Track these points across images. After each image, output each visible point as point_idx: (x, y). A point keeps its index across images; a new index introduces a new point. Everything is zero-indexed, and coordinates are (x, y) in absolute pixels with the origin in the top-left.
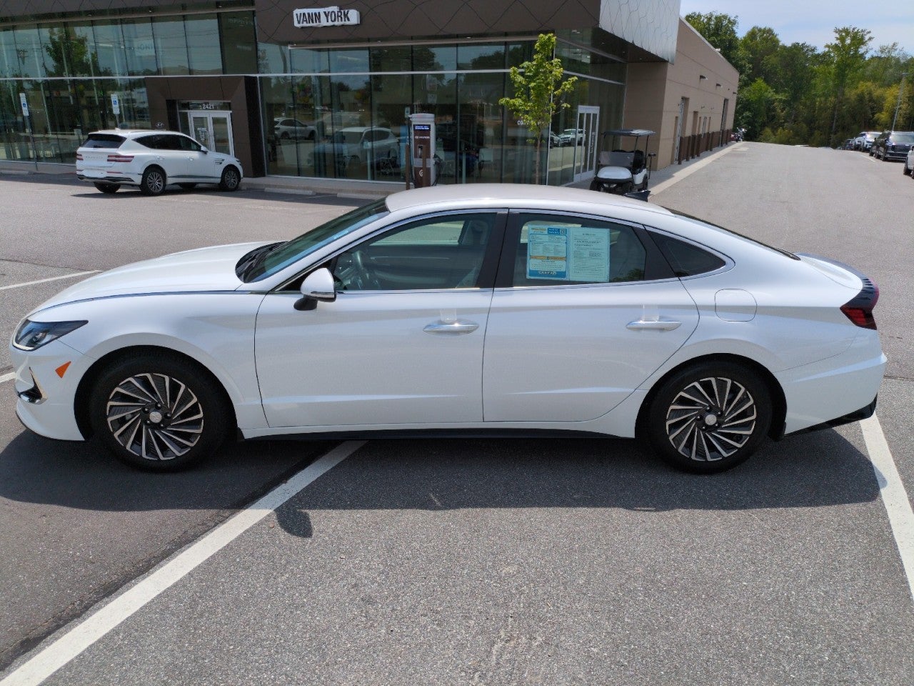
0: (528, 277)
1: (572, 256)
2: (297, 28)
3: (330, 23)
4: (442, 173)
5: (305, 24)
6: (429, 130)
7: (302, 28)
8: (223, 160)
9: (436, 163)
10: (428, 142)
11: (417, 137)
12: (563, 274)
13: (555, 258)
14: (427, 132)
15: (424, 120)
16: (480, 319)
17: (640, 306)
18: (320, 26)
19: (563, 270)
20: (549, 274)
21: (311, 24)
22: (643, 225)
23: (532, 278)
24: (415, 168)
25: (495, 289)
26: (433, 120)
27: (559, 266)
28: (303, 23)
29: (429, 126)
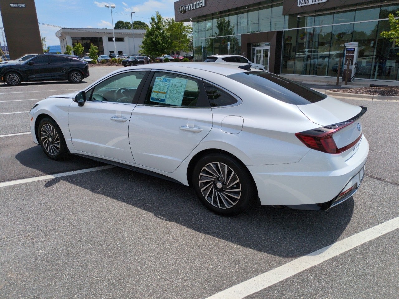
0: (151, 100)
1: (169, 92)
2: (299, 7)
3: (314, 3)
4: (359, 73)
5: (302, 5)
6: (354, 50)
7: (301, 7)
8: (257, 67)
9: (355, 67)
10: (353, 57)
11: (347, 54)
12: (163, 100)
13: (162, 93)
14: (353, 52)
15: (353, 45)
16: (128, 117)
17: (187, 119)
18: (309, 5)
19: (164, 98)
20: (158, 100)
21: (305, 5)
22: (202, 79)
23: (152, 101)
24: (344, 70)
25: (137, 105)
26: (357, 45)
27: (163, 96)
28: (301, 4)
29: (355, 48)
